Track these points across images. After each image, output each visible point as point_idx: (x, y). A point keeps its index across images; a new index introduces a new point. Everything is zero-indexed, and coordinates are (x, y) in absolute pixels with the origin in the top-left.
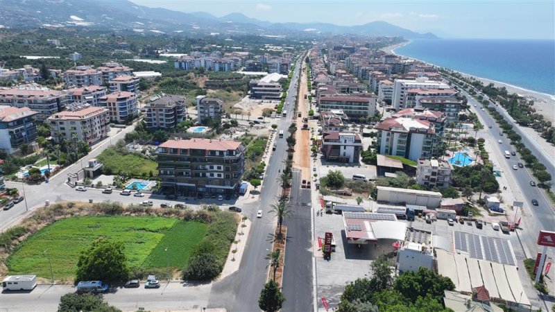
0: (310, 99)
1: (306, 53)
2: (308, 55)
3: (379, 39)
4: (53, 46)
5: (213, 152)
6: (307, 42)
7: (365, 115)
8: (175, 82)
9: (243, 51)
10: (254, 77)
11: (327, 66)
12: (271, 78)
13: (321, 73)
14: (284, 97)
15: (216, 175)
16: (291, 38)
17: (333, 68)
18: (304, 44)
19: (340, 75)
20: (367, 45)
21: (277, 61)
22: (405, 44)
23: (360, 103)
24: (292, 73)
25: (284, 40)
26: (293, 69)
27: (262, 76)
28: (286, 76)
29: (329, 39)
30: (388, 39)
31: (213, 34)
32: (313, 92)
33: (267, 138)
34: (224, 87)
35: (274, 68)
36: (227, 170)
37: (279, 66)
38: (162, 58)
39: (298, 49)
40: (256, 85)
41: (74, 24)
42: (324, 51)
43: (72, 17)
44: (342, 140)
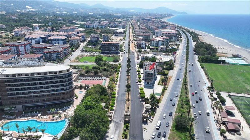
0: (133, 36)
1: (131, 22)
2: (132, 22)
3: (161, 15)
4: (36, 20)
5: (113, 44)
6: (131, 17)
7: (149, 39)
8: (91, 31)
9: (106, 21)
10: (115, 30)
11: (139, 26)
12: (120, 30)
13: (137, 28)
14: (125, 36)
15: (114, 49)
16: (124, 15)
17: (141, 27)
18: (130, 18)
19: (143, 29)
20: (156, 18)
21: (121, 25)
22: (172, 17)
23: (148, 36)
24: (126, 29)
25: (121, 16)
26: (127, 27)
27: (117, 30)
28: (125, 30)
29: (140, 15)
30: (165, 15)
31: (90, 14)
32: (134, 34)
33: (122, 45)
34: (106, 33)
35: (120, 27)
36: (116, 48)
37: (122, 26)
38: (78, 24)
39: (128, 20)
40: (116, 32)
41: (29, 10)
42: (138, 21)
43: (27, 7)
44: (142, 43)
